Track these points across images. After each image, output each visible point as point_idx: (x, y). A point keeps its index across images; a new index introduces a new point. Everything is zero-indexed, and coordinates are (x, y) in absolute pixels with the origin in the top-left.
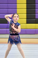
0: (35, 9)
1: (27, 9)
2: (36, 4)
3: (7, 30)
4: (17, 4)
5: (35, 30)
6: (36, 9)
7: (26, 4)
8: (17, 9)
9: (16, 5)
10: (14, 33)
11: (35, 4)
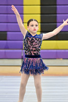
0: (56, 14)
1: (41, 14)
2: (58, 6)
3: (5, 52)
4: (24, 6)
5: (57, 52)
6: (58, 15)
7: (40, 6)
8: (24, 15)
9: (23, 8)
10: (33, 54)
11: (56, 5)
